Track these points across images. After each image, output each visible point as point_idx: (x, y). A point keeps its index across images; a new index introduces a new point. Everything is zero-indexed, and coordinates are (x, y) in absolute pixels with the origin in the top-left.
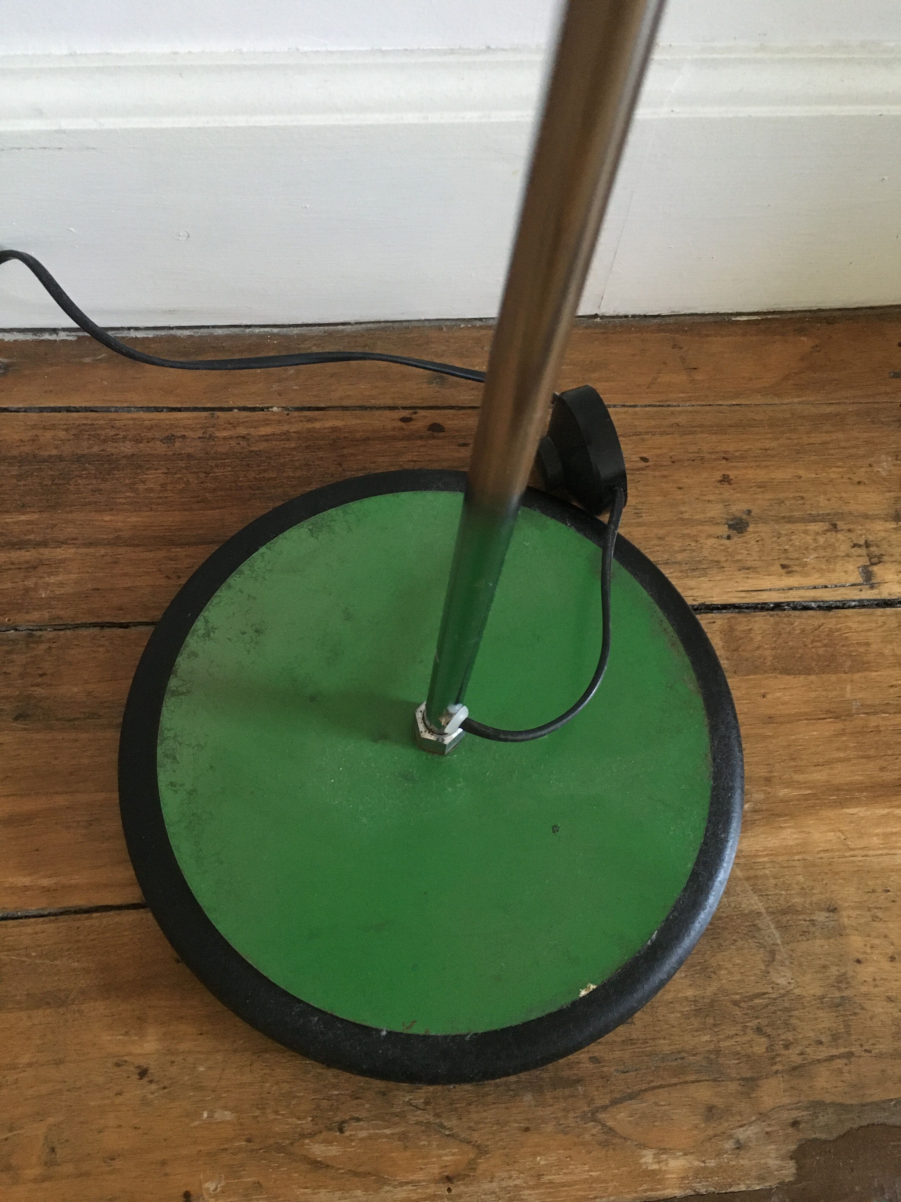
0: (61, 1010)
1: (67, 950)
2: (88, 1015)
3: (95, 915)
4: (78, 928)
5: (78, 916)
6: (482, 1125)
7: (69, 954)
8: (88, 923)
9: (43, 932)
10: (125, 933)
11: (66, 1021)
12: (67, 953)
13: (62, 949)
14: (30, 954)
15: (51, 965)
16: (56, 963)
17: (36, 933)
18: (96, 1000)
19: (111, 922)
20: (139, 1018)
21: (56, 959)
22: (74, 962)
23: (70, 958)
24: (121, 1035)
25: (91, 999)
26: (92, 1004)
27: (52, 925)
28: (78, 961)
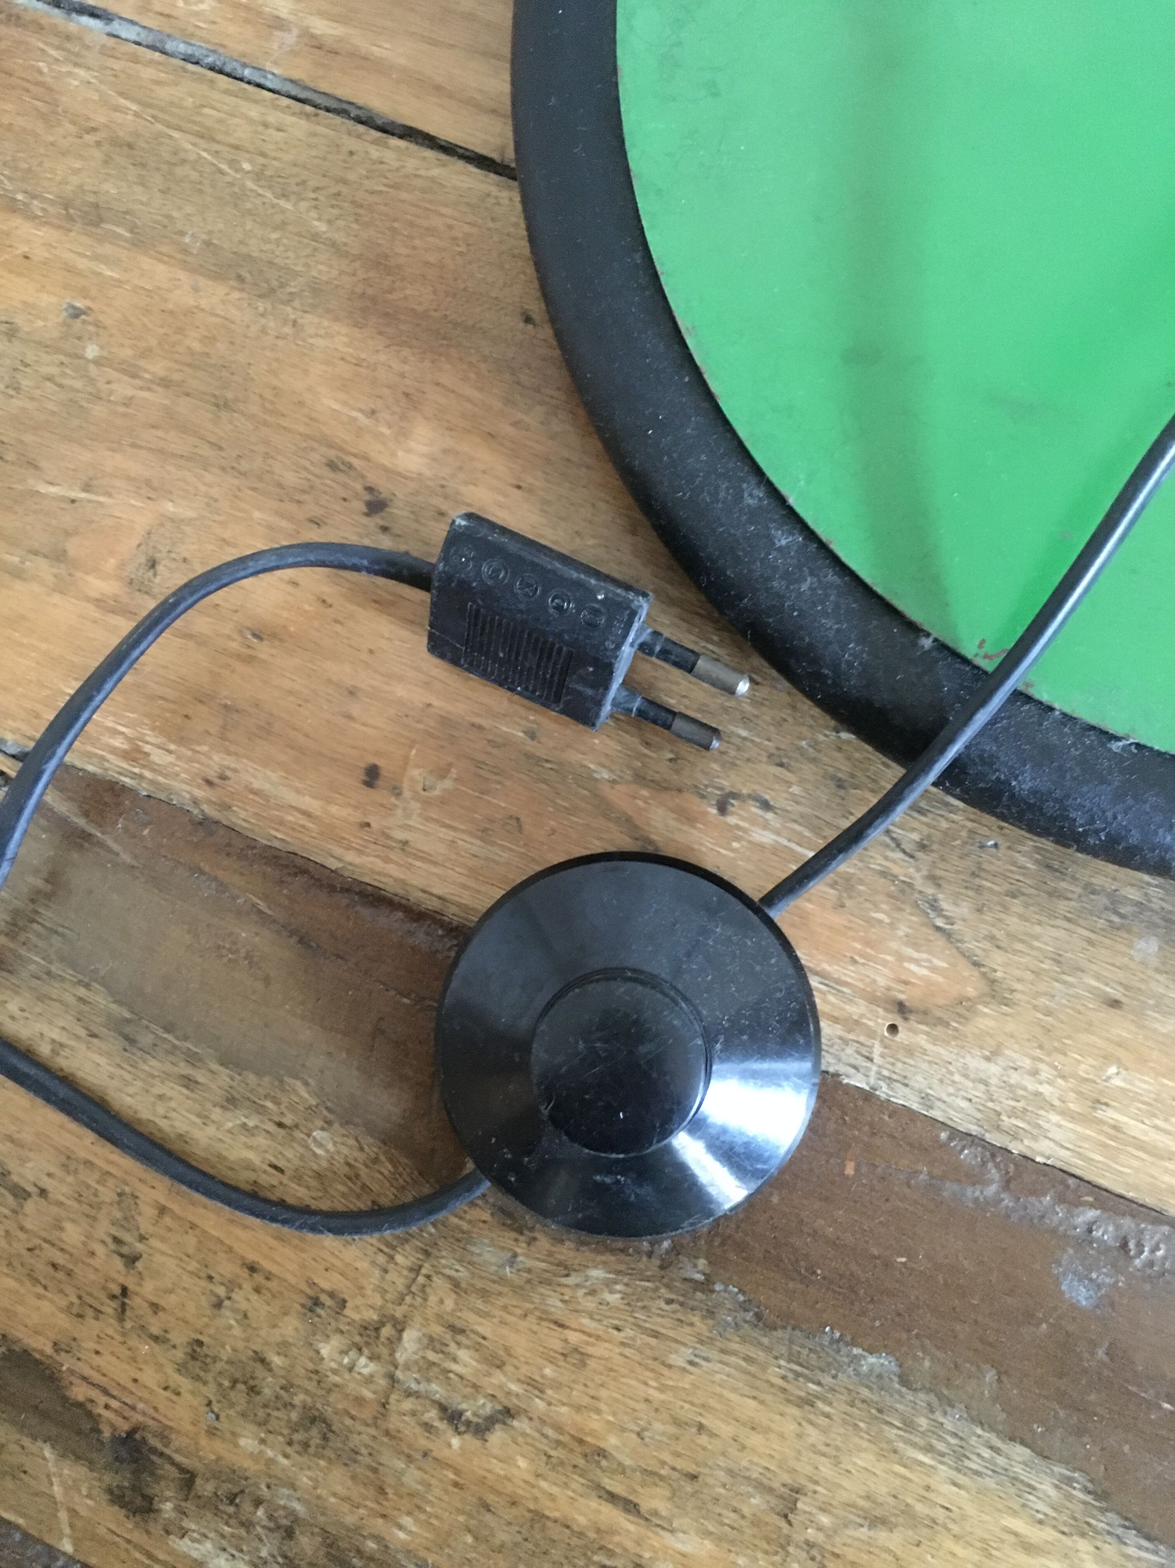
0: (261, 305)
1: (316, 189)
2: (311, 340)
3: (395, 142)
4: (351, 153)
5: (361, 128)
6: (1019, 946)
7: (316, 199)
8: (375, 152)
9: (279, 130)
10: (444, 210)
11: (264, 331)
12: (313, 195)
13: (304, 182)
14: (238, 162)
15: (273, 206)
16: (282, 203)
17: (266, 125)
18: (337, 319)
19: (423, 173)
20: (407, 395)
21: (284, 196)
22: (319, 219)
23: (316, 207)
24: (361, 411)
25: (328, 311)
26: (326, 323)
27: (303, 122)
28: (329, 222)
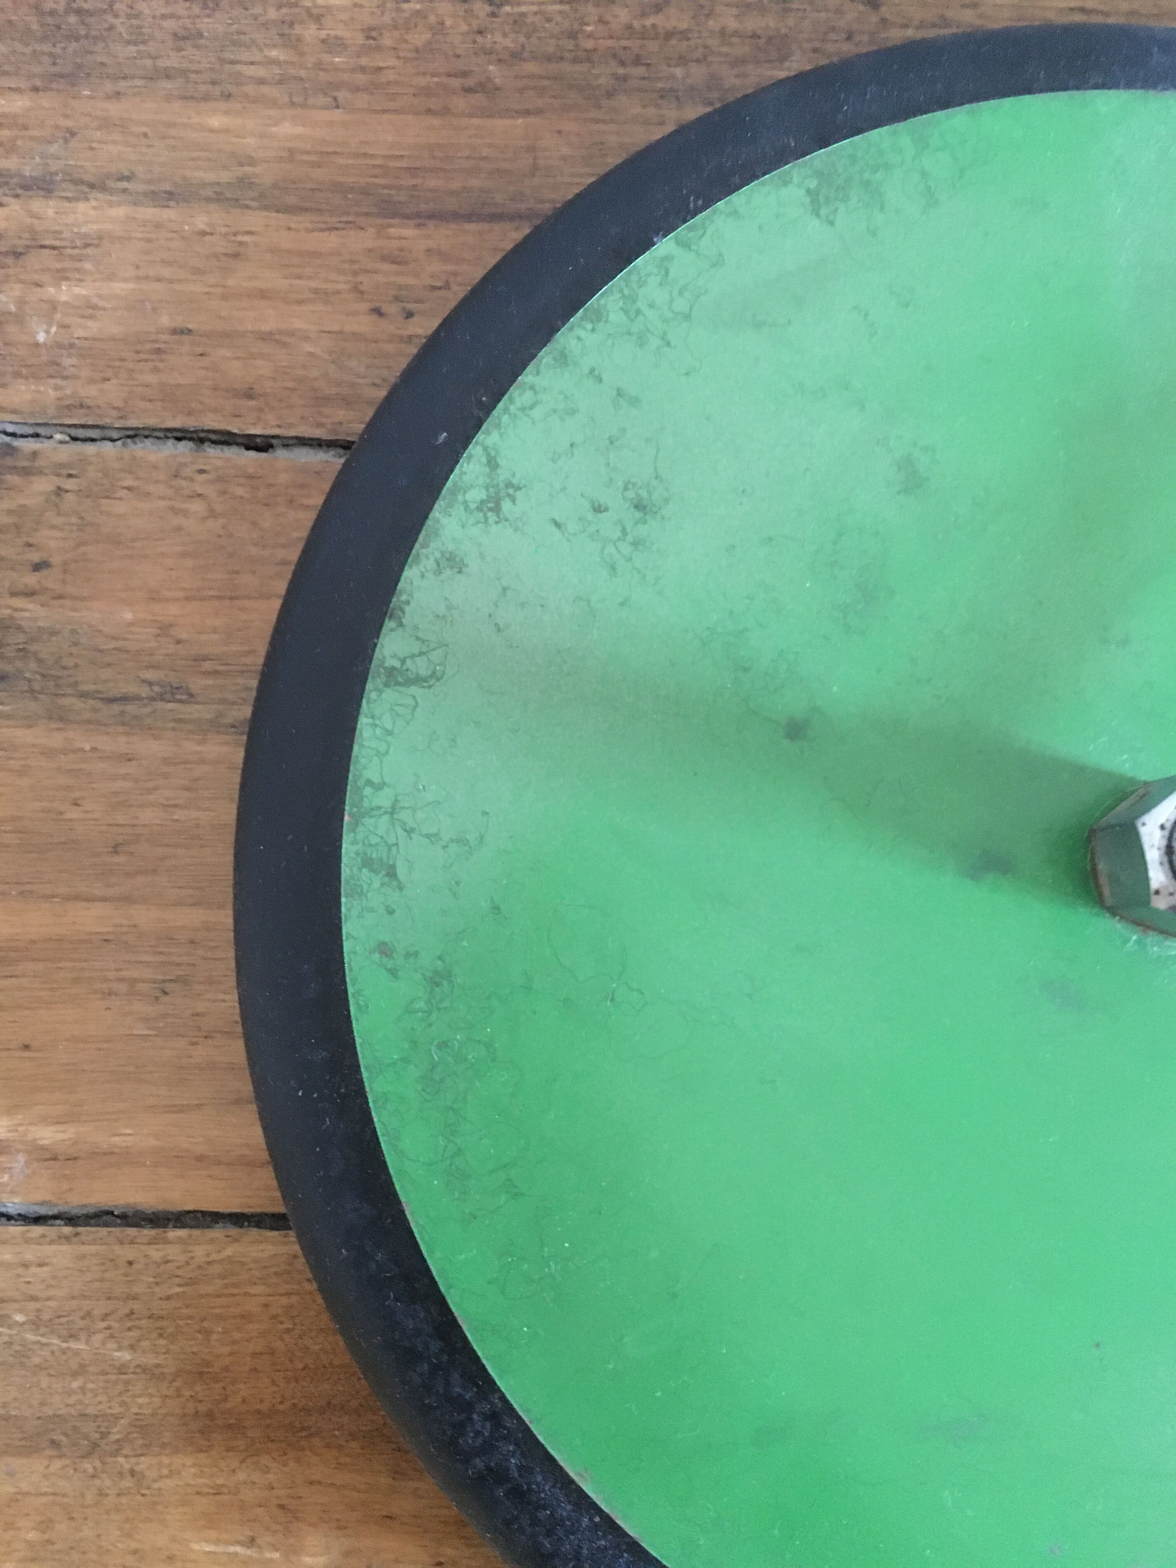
0: (88, 1466)
1: (105, 1317)
2: (156, 1485)
3: (174, 1234)
4: (130, 1263)
5: (132, 1231)
7: (108, 1328)
8: (155, 1253)
9: (40, 1265)
10: (254, 1290)
11: (101, 1494)
12: (103, 1325)
13: (89, 1314)
14: (8, 1316)
15: (64, 1352)
16: (73, 1345)
17: (26, 1265)
18: (176, 1451)
19: (214, 1257)
20: (282, 1507)
21: (73, 1336)
22: (120, 1349)
23: (112, 1336)
24: (240, 1543)
25: (164, 1446)
26: (166, 1460)
27: (65, 1248)
28: (132, 1347)
